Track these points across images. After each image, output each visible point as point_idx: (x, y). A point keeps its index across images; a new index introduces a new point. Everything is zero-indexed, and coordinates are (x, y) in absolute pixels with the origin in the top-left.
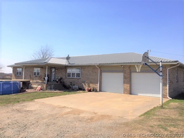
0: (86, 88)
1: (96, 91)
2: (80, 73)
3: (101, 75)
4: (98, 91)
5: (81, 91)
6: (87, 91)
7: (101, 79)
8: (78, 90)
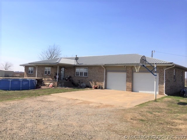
0: (93, 86)
1: (102, 88)
2: (88, 72)
3: (106, 74)
4: (104, 88)
5: (88, 89)
6: (93, 88)
7: (107, 78)
8: (85, 88)
